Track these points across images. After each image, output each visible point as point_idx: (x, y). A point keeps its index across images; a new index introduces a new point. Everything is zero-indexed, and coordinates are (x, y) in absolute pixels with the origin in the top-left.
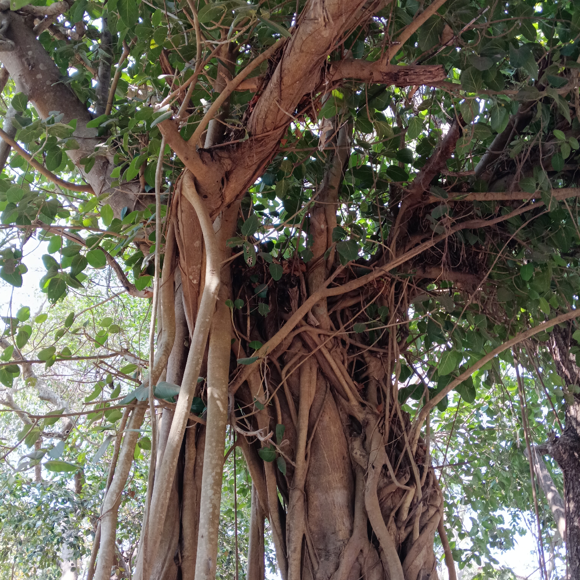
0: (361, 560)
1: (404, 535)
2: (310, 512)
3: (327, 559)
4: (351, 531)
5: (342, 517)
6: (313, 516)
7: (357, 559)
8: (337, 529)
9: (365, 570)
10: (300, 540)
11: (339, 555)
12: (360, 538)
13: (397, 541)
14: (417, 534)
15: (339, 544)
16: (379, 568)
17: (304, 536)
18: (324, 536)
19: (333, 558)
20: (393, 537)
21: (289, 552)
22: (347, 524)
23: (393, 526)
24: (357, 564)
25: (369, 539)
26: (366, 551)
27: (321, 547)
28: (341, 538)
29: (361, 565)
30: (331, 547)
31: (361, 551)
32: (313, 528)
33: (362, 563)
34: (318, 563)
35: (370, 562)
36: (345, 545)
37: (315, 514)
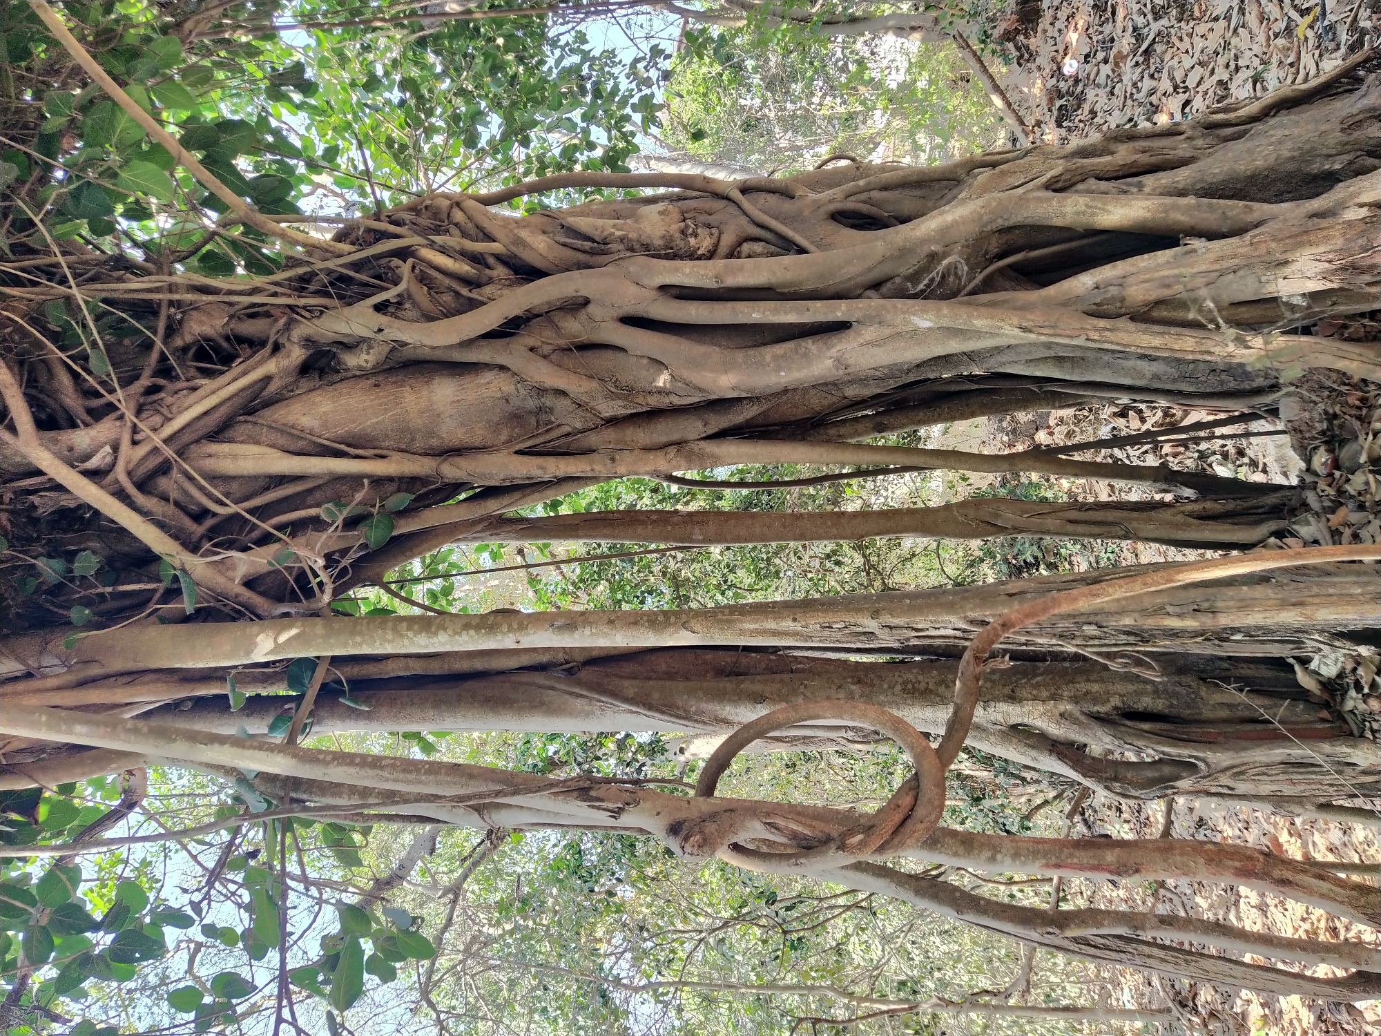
0: (547, 349)
1: (500, 272)
2: (477, 444)
3: (551, 409)
4: (502, 368)
5: (479, 386)
6: (484, 437)
7: (545, 357)
8: (499, 395)
9: (562, 342)
10: (525, 459)
11: (541, 391)
12: (510, 353)
13: (511, 284)
14: (496, 247)
15: (522, 391)
16: (557, 317)
17: (520, 452)
18: (516, 418)
19: (548, 401)
20: (505, 292)
21: (547, 478)
22: (489, 376)
23: (487, 290)
24: (554, 357)
25: (511, 335)
26: (531, 341)
27: (533, 421)
28: (513, 387)
29: (554, 350)
30: (531, 404)
31: (531, 349)
32: (503, 438)
33: (550, 347)
34: (559, 425)
35: (548, 333)
36: (522, 381)
37: (478, 435)
